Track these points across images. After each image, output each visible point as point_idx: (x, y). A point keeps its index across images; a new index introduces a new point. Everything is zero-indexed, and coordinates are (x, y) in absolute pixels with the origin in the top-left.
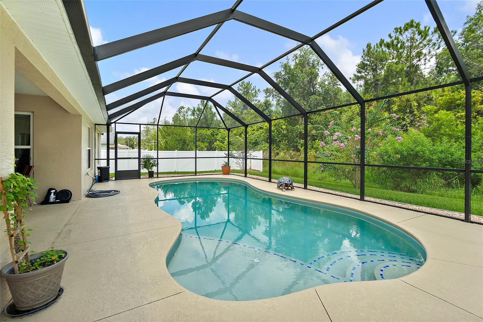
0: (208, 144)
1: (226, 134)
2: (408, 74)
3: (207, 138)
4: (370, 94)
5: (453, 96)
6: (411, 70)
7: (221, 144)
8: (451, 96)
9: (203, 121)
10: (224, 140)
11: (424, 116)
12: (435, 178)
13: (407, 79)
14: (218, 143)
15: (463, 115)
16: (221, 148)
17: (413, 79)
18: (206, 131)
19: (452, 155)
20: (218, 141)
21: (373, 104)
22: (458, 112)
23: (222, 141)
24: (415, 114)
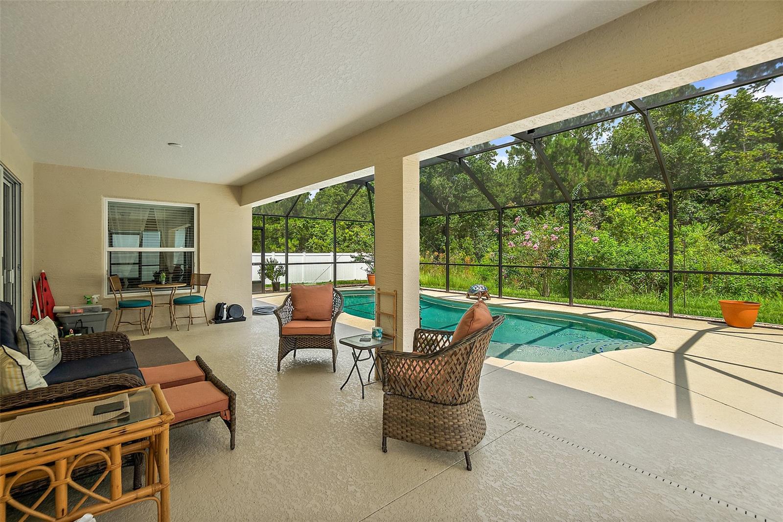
0: (298, 242)
1: (327, 226)
2: (578, 151)
3: (296, 233)
4: (534, 176)
5: (633, 185)
6: (582, 146)
7: (320, 241)
8: (631, 186)
9: (289, 205)
10: (325, 236)
11: (596, 207)
12: (623, 284)
13: (577, 157)
14: (316, 241)
15: (643, 210)
16: (321, 247)
17: (584, 158)
18: (295, 221)
19: (639, 257)
20: (314, 237)
21: (538, 189)
22: (639, 206)
23: (321, 237)
24: (587, 204)
